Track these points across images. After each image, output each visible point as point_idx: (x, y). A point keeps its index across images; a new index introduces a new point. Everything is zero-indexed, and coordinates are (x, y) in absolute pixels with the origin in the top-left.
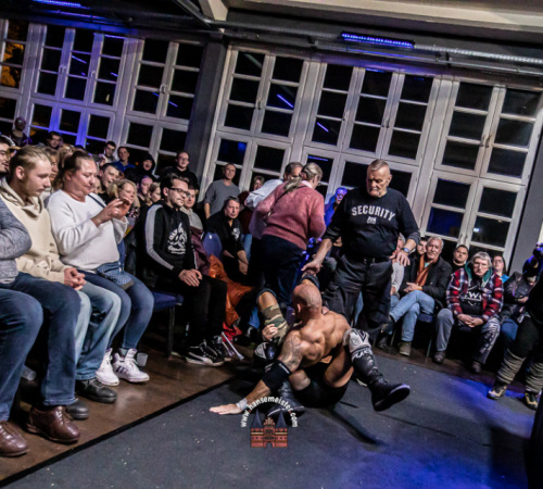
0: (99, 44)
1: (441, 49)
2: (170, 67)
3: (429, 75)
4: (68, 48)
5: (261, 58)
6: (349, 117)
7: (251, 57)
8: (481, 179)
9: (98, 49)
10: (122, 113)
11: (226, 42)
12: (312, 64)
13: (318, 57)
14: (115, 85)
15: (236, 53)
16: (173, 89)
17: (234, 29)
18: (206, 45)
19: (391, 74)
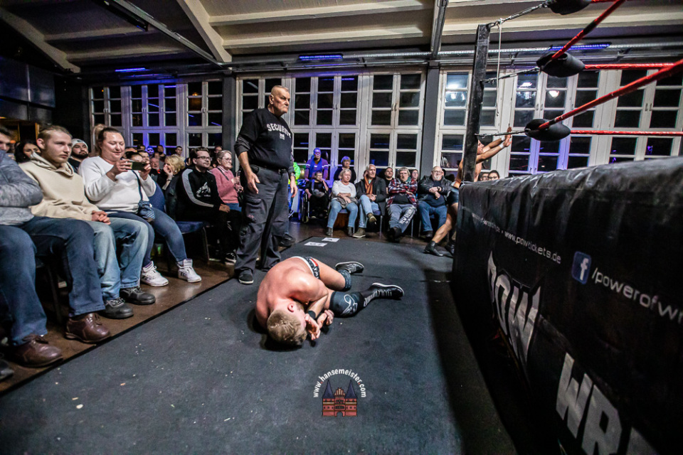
0: (162, 90)
1: (359, 56)
2: (205, 96)
3: (355, 74)
4: (145, 97)
5: (256, 82)
6: (314, 108)
7: (249, 83)
8: (396, 130)
9: (162, 95)
10: (183, 128)
11: (234, 75)
12: (287, 80)
13: (289, 75)
14: (175, 114)
15: (242, 81)
16: (209, 109)
17: (237, 66)
18: (223, 80)
19: (333, 77)
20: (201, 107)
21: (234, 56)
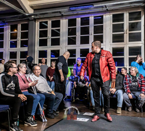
1: (103, 5)
6: (78, 35)
8: (127, 45)
12: (63, 20)
13: (64, 18)
14: (3, 42)
15: (39, 23)
16: (21, 38)
17: (36, 15)
18: (29, 22)
19: (89, 18)
20: (17, 37)
21: (34, 10)
